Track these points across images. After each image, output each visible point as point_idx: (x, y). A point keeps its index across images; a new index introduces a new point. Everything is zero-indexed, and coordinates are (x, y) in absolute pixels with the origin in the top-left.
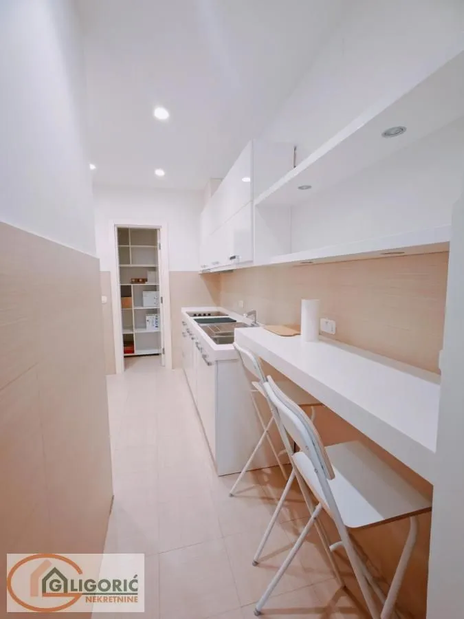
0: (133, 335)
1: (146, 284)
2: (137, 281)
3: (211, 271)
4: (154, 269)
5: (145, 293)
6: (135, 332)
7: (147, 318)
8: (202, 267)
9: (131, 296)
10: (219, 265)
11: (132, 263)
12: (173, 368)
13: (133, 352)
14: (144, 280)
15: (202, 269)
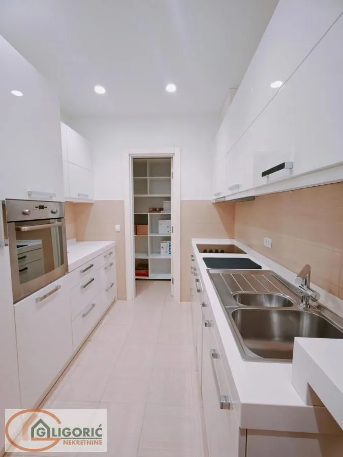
0: (148, 260)
1: (162, 213)
2: (154, 210)
3: (227, 199)
4: (169, 199)
5: (160, 222)
6: (150, 257)
7: (162, 244)
8: (216, 195)
9: (147, 224)
10: (241, 190)
11: (150, 194)
12: (181, 301)
13: (148, 275)
14: (161, 209)
15: (215, 197)
